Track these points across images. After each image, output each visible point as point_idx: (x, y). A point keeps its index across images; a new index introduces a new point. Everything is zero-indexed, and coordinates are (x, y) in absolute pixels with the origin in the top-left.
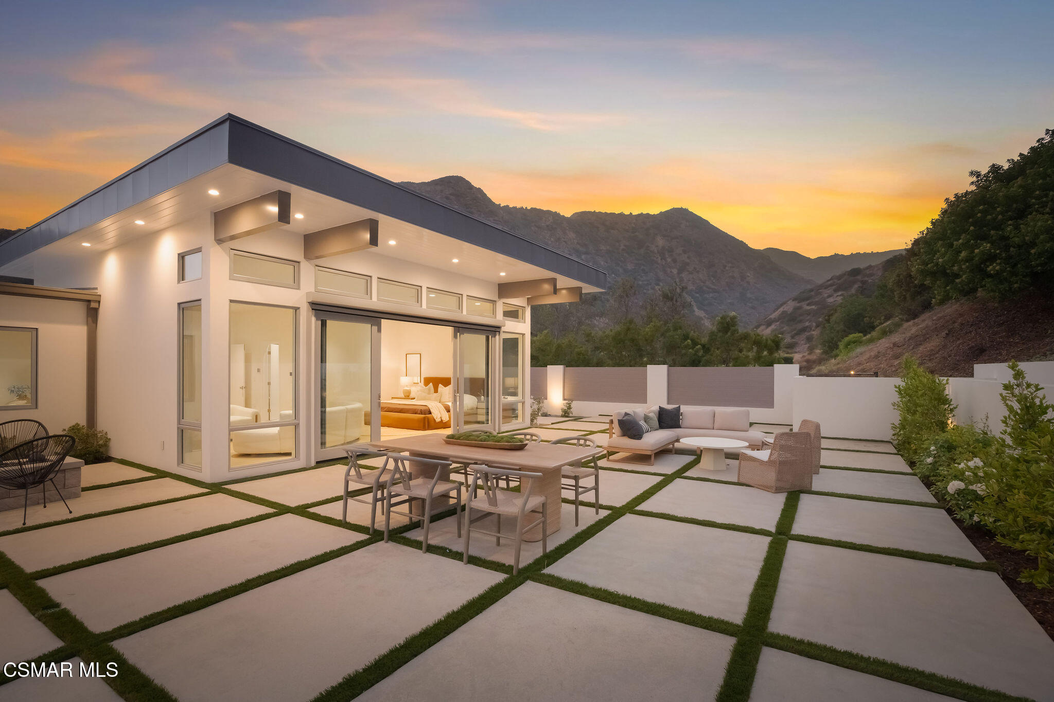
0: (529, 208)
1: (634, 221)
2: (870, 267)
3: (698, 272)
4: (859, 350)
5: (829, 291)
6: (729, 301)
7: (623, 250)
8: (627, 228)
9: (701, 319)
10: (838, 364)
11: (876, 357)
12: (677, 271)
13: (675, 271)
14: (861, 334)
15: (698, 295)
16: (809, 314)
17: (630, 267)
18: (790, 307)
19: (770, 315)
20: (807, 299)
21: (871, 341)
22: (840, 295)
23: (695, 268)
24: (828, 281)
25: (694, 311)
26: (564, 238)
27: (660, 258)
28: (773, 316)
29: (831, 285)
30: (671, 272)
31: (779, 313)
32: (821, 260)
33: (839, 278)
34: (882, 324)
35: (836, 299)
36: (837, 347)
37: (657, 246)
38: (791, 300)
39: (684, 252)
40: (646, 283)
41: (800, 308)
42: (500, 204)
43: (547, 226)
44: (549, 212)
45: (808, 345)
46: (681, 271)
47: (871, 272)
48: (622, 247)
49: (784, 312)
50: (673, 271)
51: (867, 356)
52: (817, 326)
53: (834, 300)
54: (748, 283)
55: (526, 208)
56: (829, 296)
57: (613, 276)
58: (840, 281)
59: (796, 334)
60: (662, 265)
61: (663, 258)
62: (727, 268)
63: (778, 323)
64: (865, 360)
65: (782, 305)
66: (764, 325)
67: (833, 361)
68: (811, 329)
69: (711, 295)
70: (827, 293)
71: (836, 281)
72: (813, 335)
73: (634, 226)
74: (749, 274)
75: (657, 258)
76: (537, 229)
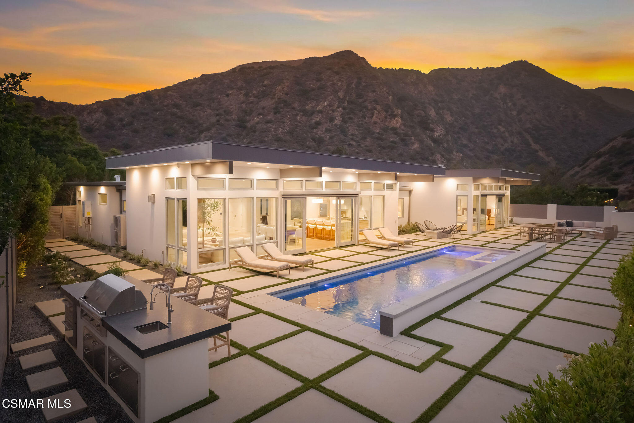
0: (397, 69)
1: (481, 74)
3: (535, 113)
8: (475, 80)
9: (537, 151)
13: (515, 113)
15: (534, 132)
17: (477, 111)
18: (618, 142)
19: (600, 149)
23: (532, 110)
25: (531, 145)
26: (425, 91)
27: (502, 103)
28: (603, 150)
30: (511, 114)
31: (609, 148)
37: (499, 93)
38: (621, 137)
39: (524, 97)
40: (490, 123)
42: (376, 67)
43: (412, 82)
44: (412, 71)
46: (519, 113)
48: (471, 95)
49: (613, 147)
50: (513, 113)
55: (395, 69)
57: (464, 118)
60: (504, 109)
61: (505, 103)
65: (612, 140)
73: (480, 78)
74: (581, 113)
75: (500, 103)
76: (404, 85)
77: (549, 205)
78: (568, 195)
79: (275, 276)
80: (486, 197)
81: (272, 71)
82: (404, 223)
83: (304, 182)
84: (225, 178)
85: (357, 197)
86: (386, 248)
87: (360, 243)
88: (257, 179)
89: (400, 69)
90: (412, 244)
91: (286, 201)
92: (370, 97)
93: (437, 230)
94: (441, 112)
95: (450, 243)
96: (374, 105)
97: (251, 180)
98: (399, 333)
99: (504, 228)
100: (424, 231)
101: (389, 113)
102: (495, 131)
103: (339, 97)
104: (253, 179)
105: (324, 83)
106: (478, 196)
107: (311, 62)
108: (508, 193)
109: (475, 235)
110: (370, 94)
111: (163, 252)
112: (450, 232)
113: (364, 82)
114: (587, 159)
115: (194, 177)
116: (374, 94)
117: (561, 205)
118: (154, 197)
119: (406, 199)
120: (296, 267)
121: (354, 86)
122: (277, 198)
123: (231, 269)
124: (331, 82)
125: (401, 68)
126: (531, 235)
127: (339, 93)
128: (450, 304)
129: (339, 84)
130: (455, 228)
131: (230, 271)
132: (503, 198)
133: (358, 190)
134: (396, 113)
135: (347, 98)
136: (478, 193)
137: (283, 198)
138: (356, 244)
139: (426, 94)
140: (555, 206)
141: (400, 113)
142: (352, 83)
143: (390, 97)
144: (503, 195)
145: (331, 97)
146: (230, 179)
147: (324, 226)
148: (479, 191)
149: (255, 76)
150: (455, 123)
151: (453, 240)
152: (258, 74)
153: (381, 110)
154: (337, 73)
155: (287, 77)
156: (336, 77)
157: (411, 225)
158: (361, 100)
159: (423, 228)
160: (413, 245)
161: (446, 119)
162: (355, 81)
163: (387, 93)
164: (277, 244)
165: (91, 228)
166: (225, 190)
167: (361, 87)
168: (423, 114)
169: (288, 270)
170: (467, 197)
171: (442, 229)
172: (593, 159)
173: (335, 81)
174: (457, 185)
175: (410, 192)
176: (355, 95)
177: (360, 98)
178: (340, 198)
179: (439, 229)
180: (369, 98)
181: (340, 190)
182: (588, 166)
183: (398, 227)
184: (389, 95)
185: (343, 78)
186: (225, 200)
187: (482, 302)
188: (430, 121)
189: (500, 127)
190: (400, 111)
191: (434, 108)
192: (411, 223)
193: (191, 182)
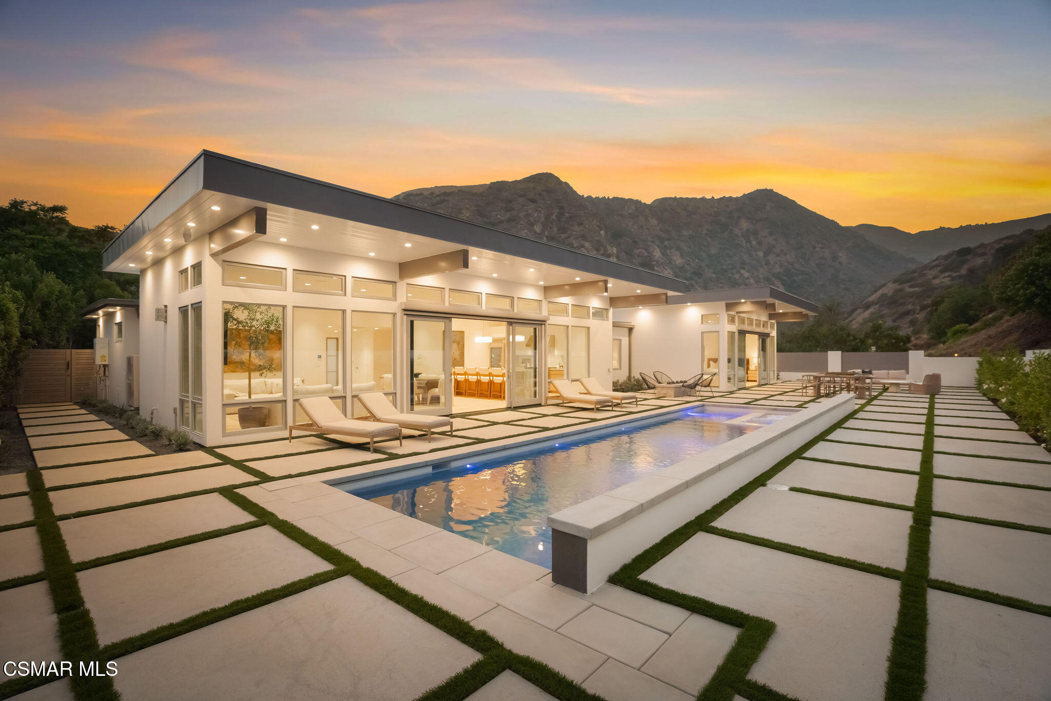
0: (611, 197)
1: (717, 205)
2: (982, 246)
3: (785, 254)
4: (964, 339)
5: (933, 272)
6: (820, 283)
7: (706, 234)
8: (710, 212)
10: (947, 349)
11: (975, 345)
12: (762, 254)
13: (761, 254)
14: (967, 325)
15: (785, 278)
16: (911, 297)
17: (714, 251)
18: (889, 289)
19: (868, 298)
20: (909, 281)
21: (976, 331)
22: (947, 277)
23: (782, 250)
24: (934, 261)
26: (647, 226)
27: (744, 241)
28: (871, 299)
29: (937, 266)
30: (757, 255)
31: (878, 296)
32: (923, 235)
33: (947, 257)
34: (985, 316)
35: (944, 280)
36: (945, 334)
37: (741, 229)
38: (891, 282)
39: (771, 234)
40: (730, 267)
41: (901, 290)
42: (583, 195)
43: (630, 214)
44: (630, 200)
45: (911, 329)
46: (766, 254)
47: (983, 251)
48: (705, 232)
49: (883, 295)
51: (968, 344)
52: (922, 309)
53: (940, 281)
54: (841, 263)
55: (608, 197)
56: (935, 278)
57: (697, 260)
58: (946, 262)
59: (898, 318)
60: (747, 248)
61: (748, 241)
62: (817, 249)
63: (877, 306)
64: (968, 347)
65: (880, 287)
66: (861, 308)
67: (941, 346)
68: (915, 313)
69: (800, 277)
70: (932, 274)
71: (942, 261)
72: (918, 318)
73: (716, 210)
74: (841, 255)
75: (742, 241)
76: (620, 218)
77: (830, 353)
78: (855, 339)
79: (368, 449)
80: (745, 336)
81: (446, 198)
82: (622, 377)
83: (447, 291)
84: (285, 269)
85: (543, 326)
86: (592, 409)
87: (550, 402)
88: (353, 277)
89: (614, 198)
90: (635, 403)
91: (412, 322)
92: (576, 231)
93: (674, 383)
94: (668, 252)
95: (695, 401)
96: (582, 242)
97: (342, 277)
98: (606, 577)
99: (769, 385)
100: (654, 388)
101: (602, 252)
102: (737, 276)
103: (535, 232)
104: (345, 276)
105: (515, 214)
106: (734, 332)
107: (499, 188)
108: (774, 333)
109: (732, 393)
110: (576, 228)
111: (175, 409)
112: (693, 386)
113: (568, 213)
114: (853, 311)
115: (216, 261)
116: (581, 227)
117: (847, 352)
118: (166, 311)
119: (625, 341)
120: (420, 436)
121: (554, 218)
122: (394, 314)
123: (292, 440)
124: (524, 212)
125: (616, 196)
126: (817, 388)
127: (535, 227)
128: (726, 496)
129: (536, 215)
130: (701, 381)
131: (290, 442)
132: (768, 341)
133: (544, 314)
134: (610, 251)
135: (546, 233)
136: (734, 328)
137: (405, 317)
138: (543, 404)
139: (648, 229)
140: (838, 354)
141: (615, 252)
142: (552, 214)
143: (602, 232)
144: (767, 335)
145: (525, 231)
146: (295, 272)
147: (491, 378)
148: (735, 325)
149: (425, 205)
150: (686, 266)
151: (700, 398)
152: (428, 202)
153: (591, 248)
154: (533, 201)
155: (468, 206)
156: (531, 206)
157: (632, 380)
158: (564, 236)
159: (653, 382)
160: (637, 404)
161: (675, 261)
162: (556, 211)
163: (598, 226)
164: (394, 397)
165: (108, 383)
166: (286, 290)
167: (564, 219)
168: (646, 254)
169: (399, 441)
170: (717, 334)
171: (681, 382)
172: (860, 311)
173: (530, 211)
174: (702, 315)
175: (631, 330)
176: (556, 229)
177: (562, 233)
178: (514, 325)
179: (677, 382)
180: (575, 233)
181: (513, 311)
182: (854, 319)
183: (613, 382)
184: (601, 229)
185: (540, 207)
186: (285, 310)
187: (792, 489)
188: (655, 263)
189: (743, 271)
190: (615, 249)
191: (659, 247)
192: (632, 377)
193: (211, 269)
